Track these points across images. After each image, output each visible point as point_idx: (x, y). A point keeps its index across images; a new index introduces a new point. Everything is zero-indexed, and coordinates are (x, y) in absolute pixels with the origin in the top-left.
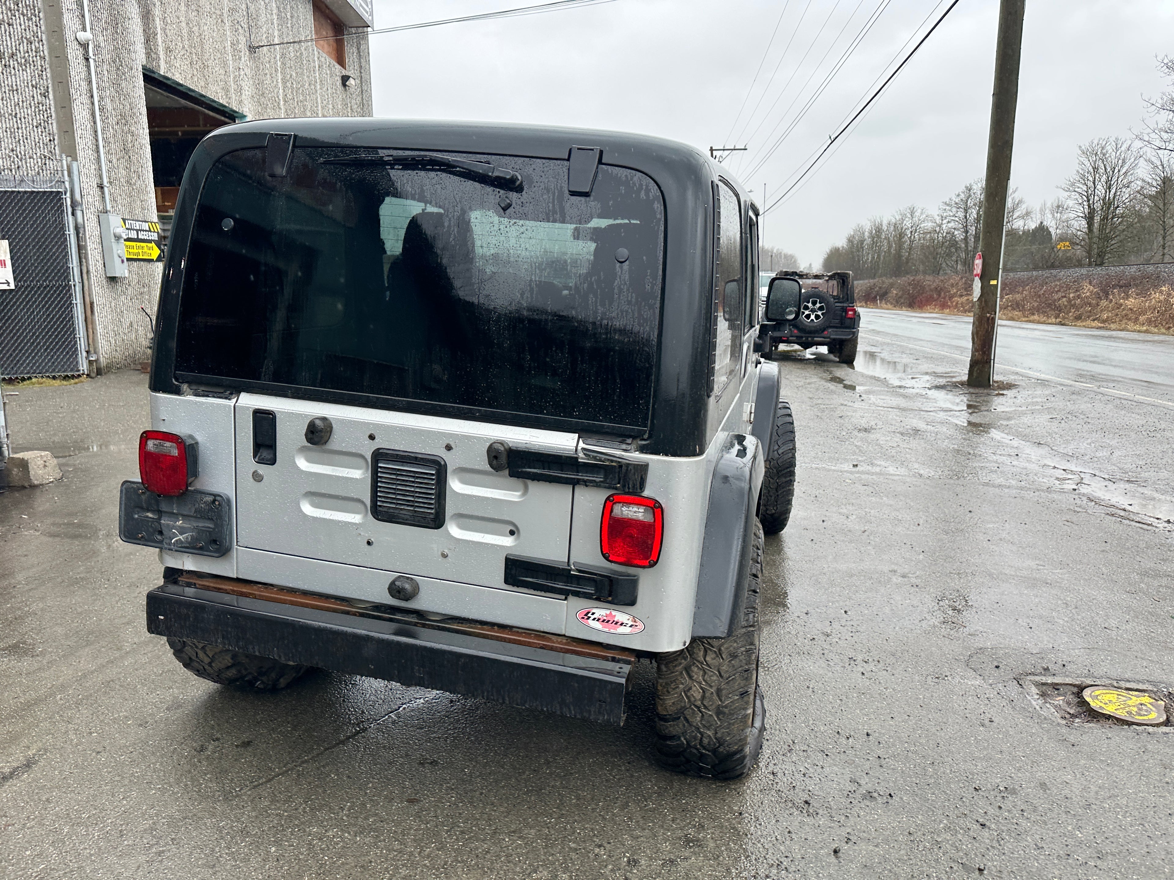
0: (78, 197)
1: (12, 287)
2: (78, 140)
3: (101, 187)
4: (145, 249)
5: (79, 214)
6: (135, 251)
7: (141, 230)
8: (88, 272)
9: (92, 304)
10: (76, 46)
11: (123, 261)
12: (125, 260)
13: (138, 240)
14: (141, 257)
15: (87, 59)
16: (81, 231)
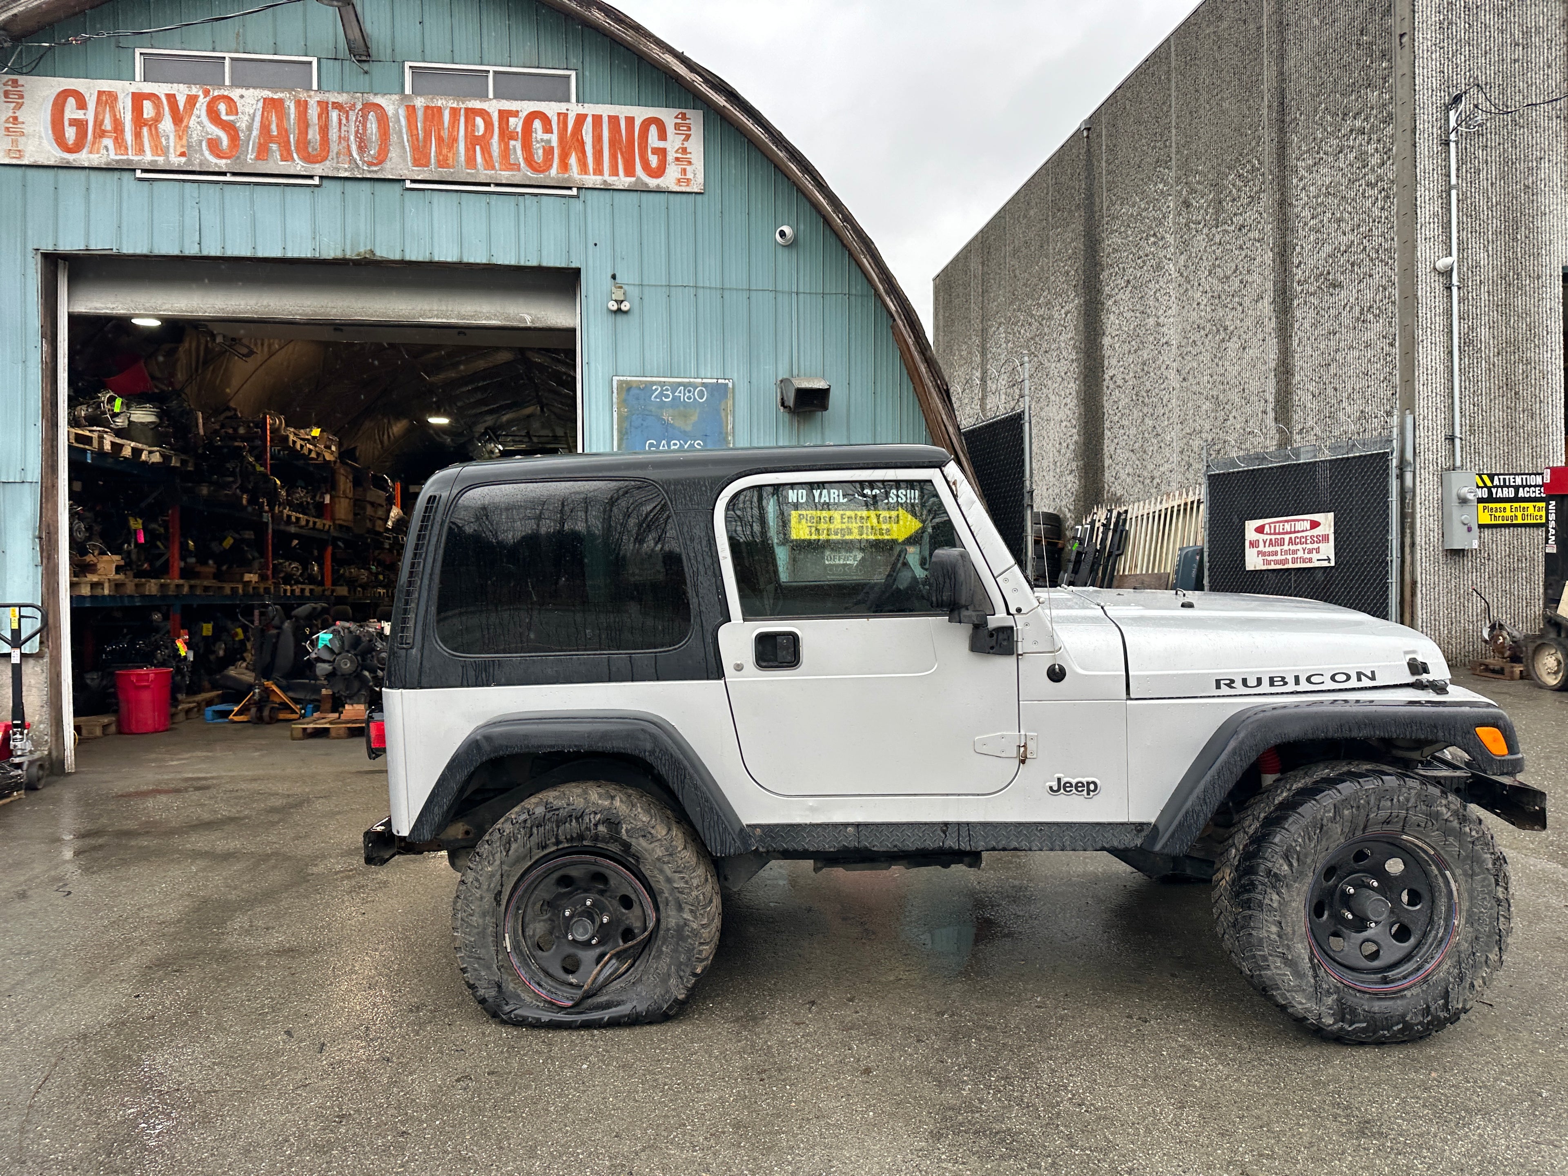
0: (1409, 456)
1: (1333, 564)
2: (1420, 387)
3: (1451, 439)
4: (1531, 510)
5: (1409, 477)
6: (1508, 513)
7: (1524, 487)
8: (1413, 544)
9: (1414, 583)
10: (1434, 277)
11: (1470, 530)
12: (1475, 528)
13: (1516, 499)
14: (1520, 521)
15: (1449, 288)
16: (1409, 496)
